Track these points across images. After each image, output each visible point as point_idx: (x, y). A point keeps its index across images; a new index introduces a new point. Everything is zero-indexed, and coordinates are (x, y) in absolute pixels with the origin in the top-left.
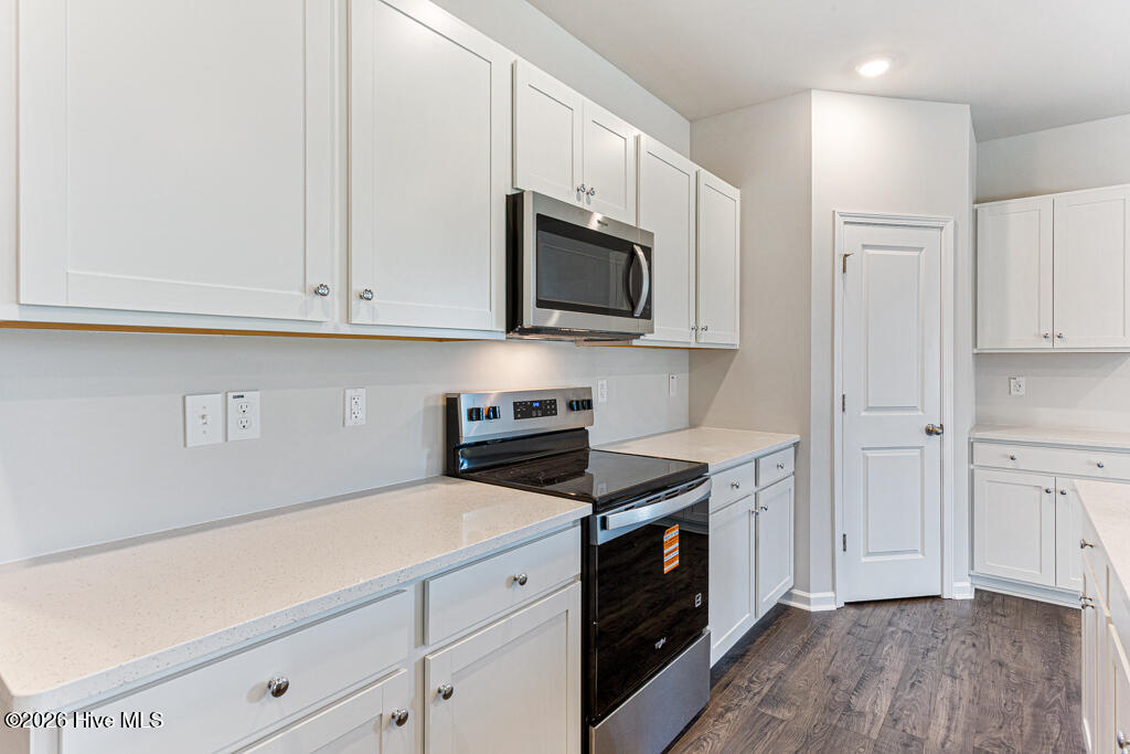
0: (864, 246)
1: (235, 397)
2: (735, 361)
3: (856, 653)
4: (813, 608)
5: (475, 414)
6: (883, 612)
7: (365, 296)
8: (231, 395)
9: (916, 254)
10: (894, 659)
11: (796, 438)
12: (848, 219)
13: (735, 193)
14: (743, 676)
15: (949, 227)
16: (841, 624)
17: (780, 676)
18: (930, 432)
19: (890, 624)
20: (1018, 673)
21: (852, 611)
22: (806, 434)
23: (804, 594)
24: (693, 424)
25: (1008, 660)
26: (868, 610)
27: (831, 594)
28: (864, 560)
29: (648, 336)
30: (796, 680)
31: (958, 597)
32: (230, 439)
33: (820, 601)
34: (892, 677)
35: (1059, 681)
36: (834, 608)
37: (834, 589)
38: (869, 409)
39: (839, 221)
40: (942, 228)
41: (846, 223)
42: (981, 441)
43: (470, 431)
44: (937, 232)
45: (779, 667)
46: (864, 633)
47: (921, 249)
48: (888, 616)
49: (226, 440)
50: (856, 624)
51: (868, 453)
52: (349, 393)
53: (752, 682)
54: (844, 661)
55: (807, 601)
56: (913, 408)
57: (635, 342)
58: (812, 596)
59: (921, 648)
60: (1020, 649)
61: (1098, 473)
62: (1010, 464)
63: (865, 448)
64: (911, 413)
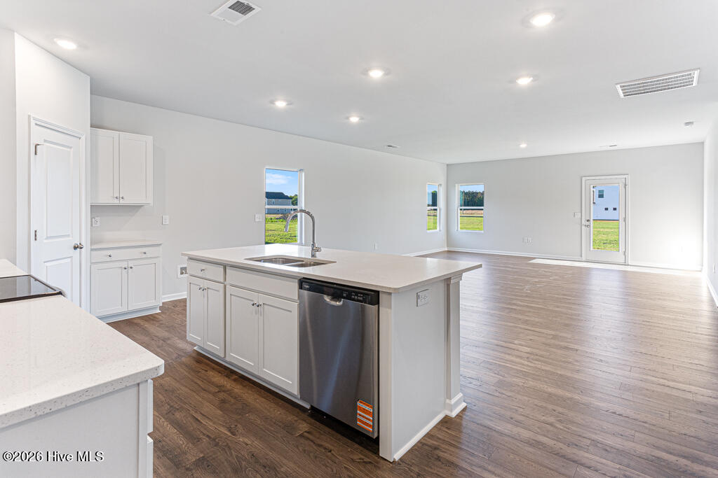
0: (45, 141)
9: (69, 150)
12: (37, 122)
15: (83, 138)
18: (75, 248)
35: (155, 338)
38: (48, 238)
39: (33, 122)
40: (80, 138)
41: (37, 125)
42: (96, 250)
44: (77, 139)
47: (71, 148)
51: (48, 264)
56: (68, 236)
61: (144, 256)
62: (109, 259)
63: (45, 262)
64: (68, 239)
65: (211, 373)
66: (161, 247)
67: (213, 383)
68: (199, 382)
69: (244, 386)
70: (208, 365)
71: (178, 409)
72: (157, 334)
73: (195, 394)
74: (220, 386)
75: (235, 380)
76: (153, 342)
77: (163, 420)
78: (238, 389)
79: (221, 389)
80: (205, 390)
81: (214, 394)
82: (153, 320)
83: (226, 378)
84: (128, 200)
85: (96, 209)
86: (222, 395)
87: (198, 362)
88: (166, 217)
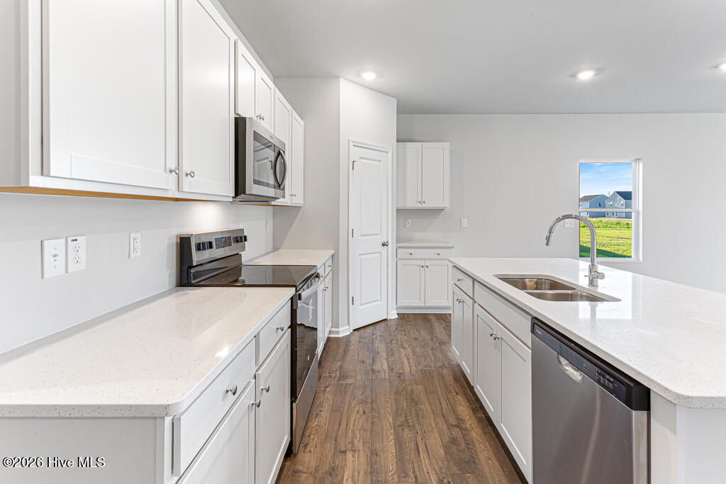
0: (361, 158)
1: (72, 240)
2: (300, 212)
3: (366, 349)
4: (341, 335)
5: (200, 247)
6: (369, 330)
7: (191, 174)
8: (70, 239)
9: (378, 163)
10: (381, 347)
11: (333, 252)
12: (355, 144)
13: (302, 122)
14: (325, 372)
15: (390, 153)
16: (354, 339)
17: (341, 367)
18: (383, 245)
19: (373, 334)
20: (423, 341)
21: (356, 333)
22: (337, 250)
23: (337, 330)
24: (275, 249)
25: (418, 337)
26: (362, 331)
27: (348, 327)
28: (360, 308)
29: (281, 200)
30: (348, 366)
31: (393, 318)
32: (70, 271)
33: (344, 331)
34: (384, 355)
35: (435, 340)
36: (348, 333)
37: (349, 324)
38: (362, 236)
39: (351, 144)
40: (387, 152)
41: (354, 146)
42: (400, 247)
43: (197, 257)
44: (386, 154)
45: (338, 364)
46: (365, 340)
47: (380, 161)
48: (371, 331)
49: (67, 271)
50: (361, 337)
51: (362, 257)
52: (133, 235)
53: (330, 373)
54: (363, 353)
55: (338, 333)
56: (378, 234)
57: (273, 203)
58: (340, 329)
59: (388, 341)
60: (420, 332)
61: (438, 257)
62: (410, 257)
63: (360, 255)
64: (377, 237)
65: (460, 398)
66: (453, 250)
67: (455, 412)
68: (444, 405)
69: (485, 433)
70: (462, 386)
71: (410, 426)
72: (439, 335)
73: (432, 416)
74: (461, 419)
75: (479, 420)
76: (431, 343)
77: (392, 432)
78: (476, 434)
79: (460, 424)
80: (444, 417)
81: (450, 426)
82: (443, 320)
83: (471, 412)
84: (429, 205)
85: (401, 212)
86: (457, 433)
87: (456, 379)
88: (465, 221)
